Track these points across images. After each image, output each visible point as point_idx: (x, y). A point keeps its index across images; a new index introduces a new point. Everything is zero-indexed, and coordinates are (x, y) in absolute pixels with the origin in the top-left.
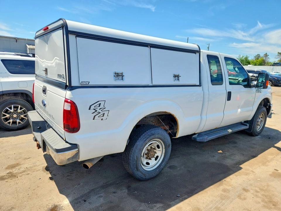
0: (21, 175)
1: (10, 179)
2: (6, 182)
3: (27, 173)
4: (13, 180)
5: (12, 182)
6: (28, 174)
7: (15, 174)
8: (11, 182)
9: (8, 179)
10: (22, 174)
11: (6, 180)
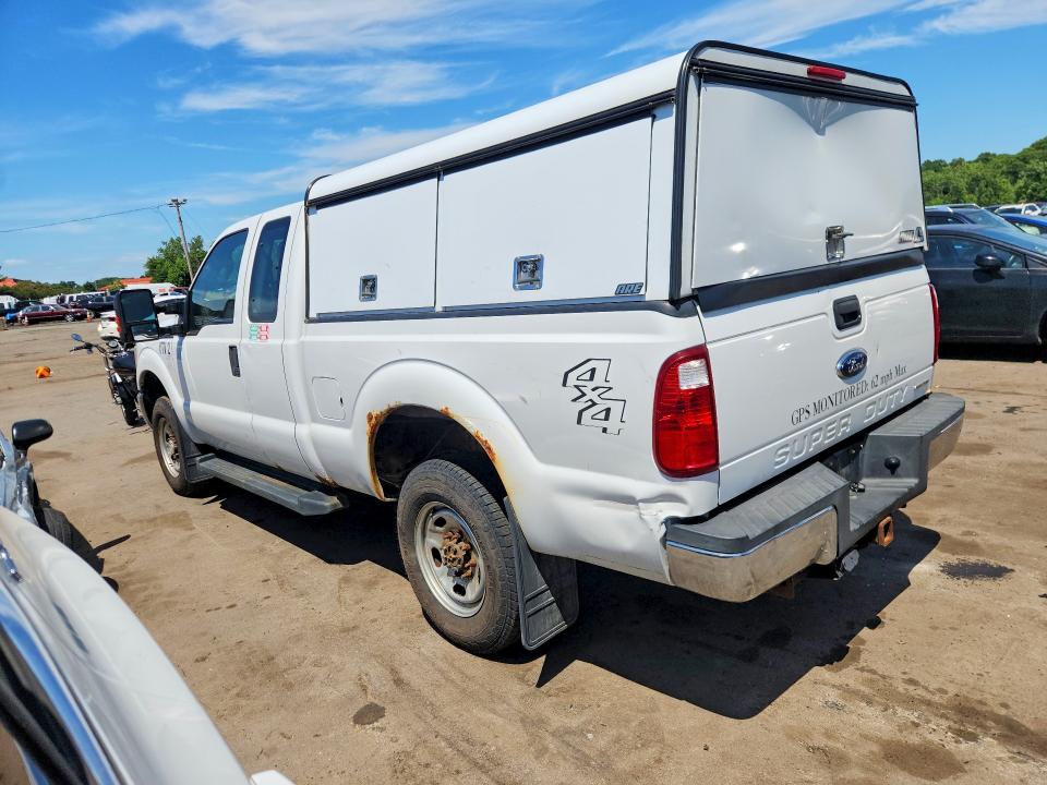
0: (936, 698)
1: (984, 709)
2: (1005, 706)
3: (911, 688)
4: (980, 698)
5: (990, 693)
6: (912, 682)
7: (951, 713)
8: (992, 694)
9: (992, 712)
10: (928, 696)
11: (1003, 712)
